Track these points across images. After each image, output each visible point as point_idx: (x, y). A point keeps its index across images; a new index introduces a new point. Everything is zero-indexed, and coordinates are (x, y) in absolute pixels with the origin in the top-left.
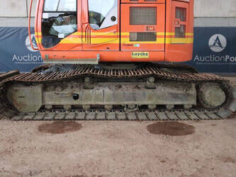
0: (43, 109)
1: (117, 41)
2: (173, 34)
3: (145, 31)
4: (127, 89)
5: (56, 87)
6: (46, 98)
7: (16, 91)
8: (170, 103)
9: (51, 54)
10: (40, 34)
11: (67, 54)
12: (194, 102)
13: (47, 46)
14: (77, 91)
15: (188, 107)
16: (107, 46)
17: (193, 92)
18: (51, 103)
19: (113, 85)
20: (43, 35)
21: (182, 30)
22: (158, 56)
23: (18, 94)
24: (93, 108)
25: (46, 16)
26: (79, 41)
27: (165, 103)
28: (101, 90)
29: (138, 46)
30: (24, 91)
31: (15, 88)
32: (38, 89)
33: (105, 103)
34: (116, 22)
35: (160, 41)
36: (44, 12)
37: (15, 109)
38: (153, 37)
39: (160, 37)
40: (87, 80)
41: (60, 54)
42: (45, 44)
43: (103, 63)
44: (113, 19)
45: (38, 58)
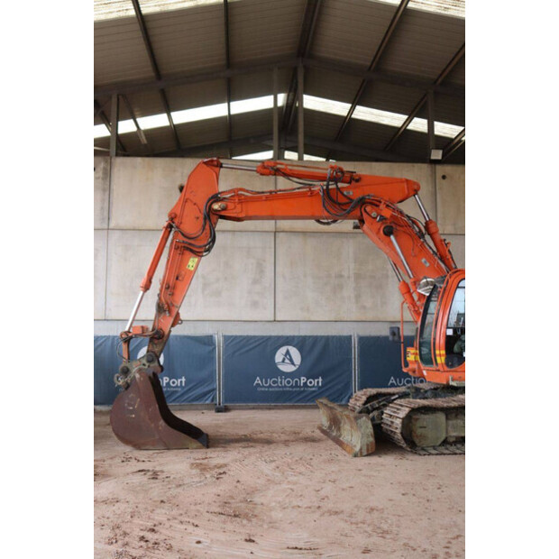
0: (445, 442)
6: (449, 429)
7: (417, 419)
9: (456, 375)
10: (443, 352)
13: (452, 366)
18: (455, 434)
20: (446, 353)
23: (419, 424)
25: (450, 332)
30: (425, 419)
32: (442, 418)
36: (448, 328)
42: (449, 364)
45: (293, 382)
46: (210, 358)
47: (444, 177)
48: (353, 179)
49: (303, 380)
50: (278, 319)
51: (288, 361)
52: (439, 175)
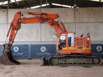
1: (74, 49)
2: (86, 47)
3: (80, 47)
4: (77, 59)
5: (61, 59)
6: (59, 61)
7: (53, 60)
9: (60, 52)
10: (58, 47)
11: (64, 52)
12: (92, 62)
14: (66, 60)
16: (72, 50)
17: (91, 60)
19: (73, 58)
22: (84, 52)
24: (69, 64)
25: (59, 44)
26: (66, 49)
27: (85, 62)
28: (71, 60)
32: (57, 59)
33: (72, 62)
35: (84, 49)
38: (82, 48)
40: (68, 57)
41: (62, 52)
43: (72, 54)
44: (73, 44)
45: (44, 54)
46: (28, 49)
47: (77, 10)
48: (46, 14)
49: (46, 53)
50: (42, 41)
51: (43, 49)
52: (76, 10)
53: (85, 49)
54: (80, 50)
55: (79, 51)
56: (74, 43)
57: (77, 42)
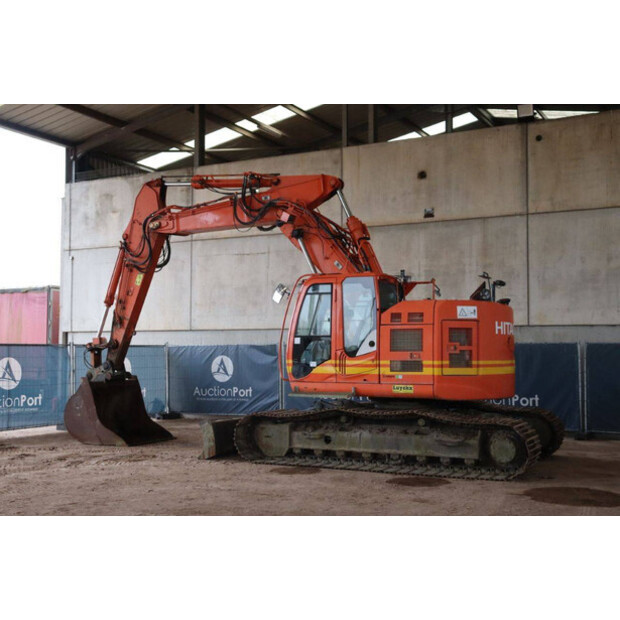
0: (290, 453)
1: (376, 371)
2: (446, 362)
3: (409, 359)
4: (391, 434)
5: (307, 426)
6: (295, 440)
7: (263, 428)
8: (445, 455)
9: (302, 385)
10: (291, 361)
11: (319, 386)
12: (476, 455)
13: (298, 376)
14: (330, 433)
15: (470, 462)
16: (364, 377)
17: (475, 442)
18: (300, 446)
19: (376, 427)
20: (294, 363)
21: (467, 357)
22: (427, 391)
23: (264, 433)
24: (349, 455)
25: (298, 341)
26: (332, 370)
27: (437, 454)
28: (358, 434)
29: (400, 377)
30: (271, 430)
31: (262, 426)
32: (286, 428)
33: (361, 450)
34: (375, 348)
35: (427, 371)
36: (296, 336)
37: (261, 452)
38: (418, 366)
39: (428, 366)
40: (343, 419)
41: (311, 386)
42: (296, 374)
44: (372, 344)
51: (223, 370)
52: (532, 136)
53: (437, 372)
54: (405, 381)
55: (399, 382)
56: (373, 337)
57: (392, 331)
